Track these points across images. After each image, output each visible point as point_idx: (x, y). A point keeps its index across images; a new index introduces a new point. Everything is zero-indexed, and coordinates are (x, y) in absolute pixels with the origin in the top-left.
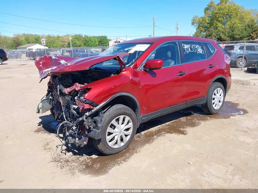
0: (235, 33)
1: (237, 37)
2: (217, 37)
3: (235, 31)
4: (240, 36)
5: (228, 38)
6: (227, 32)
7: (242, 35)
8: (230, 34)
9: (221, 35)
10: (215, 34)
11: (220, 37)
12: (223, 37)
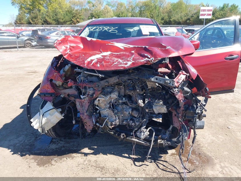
0: (59, 17)
1: (61, 21)
2: (43, 20)
3: (58, 15)
4: (63, 20)
5: (53, 22)
6: (51, 16)
7: (65, 19)
8: (55, 18)
9: (47, 18)
10: (41, 17)
11: (46, 20)
12: (49, 20)
